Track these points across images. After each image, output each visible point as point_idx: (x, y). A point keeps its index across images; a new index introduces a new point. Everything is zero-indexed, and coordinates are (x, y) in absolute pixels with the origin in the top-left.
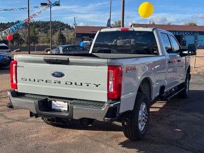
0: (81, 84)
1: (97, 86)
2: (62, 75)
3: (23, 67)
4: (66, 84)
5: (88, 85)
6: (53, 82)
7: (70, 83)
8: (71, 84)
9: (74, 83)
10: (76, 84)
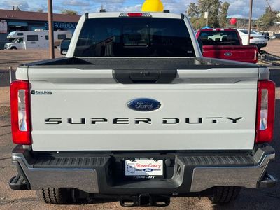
0: (200, 121)
1: (234, 121)
2: (154, 105)
3: (50, 93)
4: (165, 122)
5: (215, 122)
6: (132, 121)
7: (174, 121)
8: (177, 121)
9: (182, 120)
10: (187, 120)
